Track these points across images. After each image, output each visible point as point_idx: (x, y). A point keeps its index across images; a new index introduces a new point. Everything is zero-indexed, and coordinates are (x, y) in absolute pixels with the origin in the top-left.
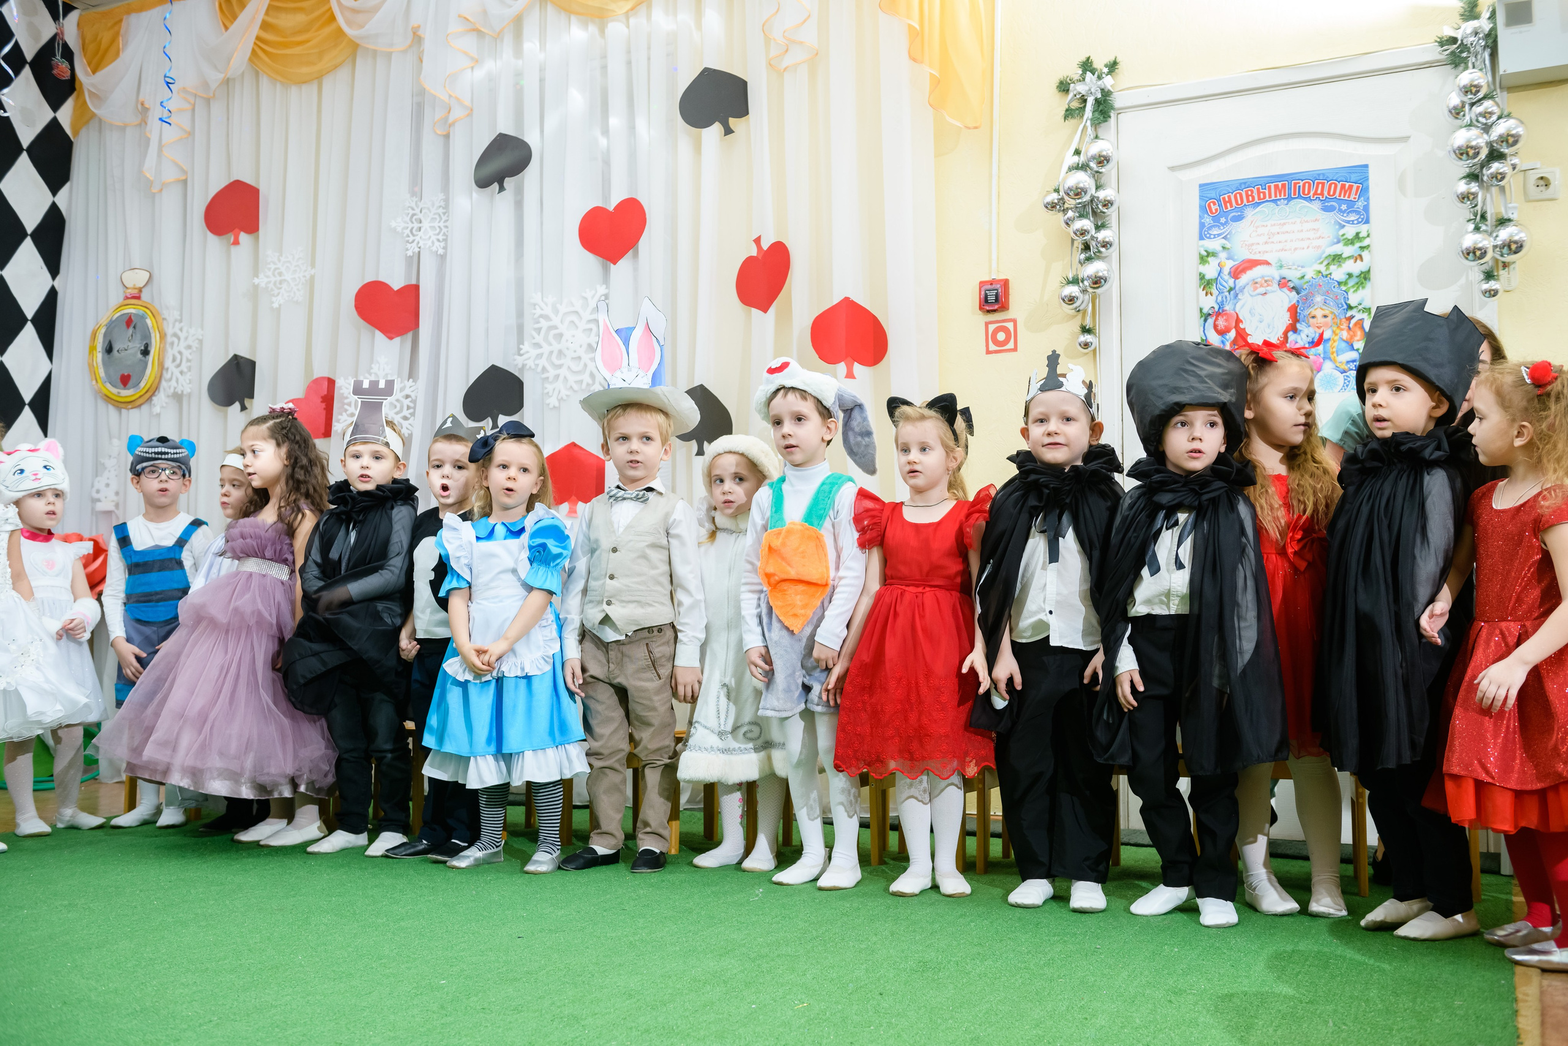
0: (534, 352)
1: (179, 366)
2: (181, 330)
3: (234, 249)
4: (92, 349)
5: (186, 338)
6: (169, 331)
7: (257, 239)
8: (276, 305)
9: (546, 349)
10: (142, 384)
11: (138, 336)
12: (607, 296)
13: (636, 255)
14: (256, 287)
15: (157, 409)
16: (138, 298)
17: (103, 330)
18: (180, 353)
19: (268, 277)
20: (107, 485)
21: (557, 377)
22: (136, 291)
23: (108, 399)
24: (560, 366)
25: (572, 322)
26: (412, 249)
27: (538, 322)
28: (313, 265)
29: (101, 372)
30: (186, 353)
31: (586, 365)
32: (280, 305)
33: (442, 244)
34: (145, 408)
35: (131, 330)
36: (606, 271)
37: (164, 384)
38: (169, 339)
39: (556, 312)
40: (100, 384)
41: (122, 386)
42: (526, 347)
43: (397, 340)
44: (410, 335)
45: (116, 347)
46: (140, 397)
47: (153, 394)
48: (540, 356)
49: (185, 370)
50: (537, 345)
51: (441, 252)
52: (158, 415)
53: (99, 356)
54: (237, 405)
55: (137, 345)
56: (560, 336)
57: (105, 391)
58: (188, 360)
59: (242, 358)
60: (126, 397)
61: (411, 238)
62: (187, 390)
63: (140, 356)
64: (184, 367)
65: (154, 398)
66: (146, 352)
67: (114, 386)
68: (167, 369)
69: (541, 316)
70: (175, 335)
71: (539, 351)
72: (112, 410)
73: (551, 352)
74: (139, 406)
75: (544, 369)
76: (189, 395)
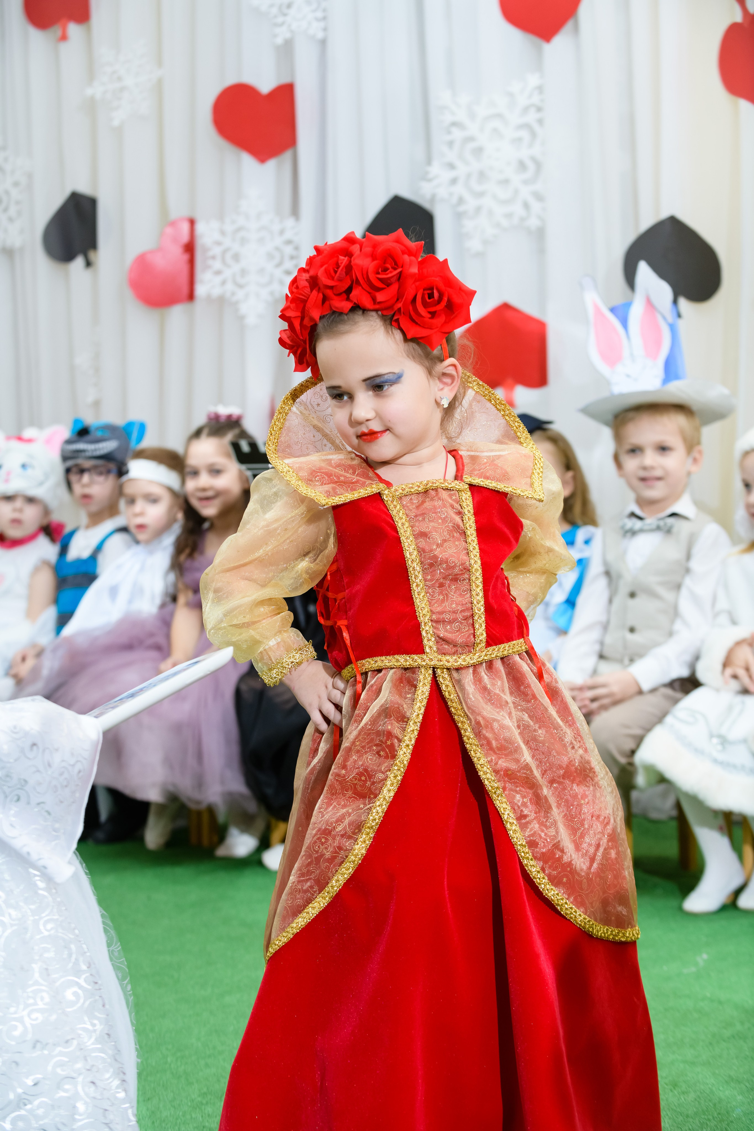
0: (447, 175)
1: (6, 210)
2: (6, 161)
3: (64, 47)
5: (13, 172)
7: (89, 30)
9: (462, 170)
12: (540, 89)
13: (576, 29)
14: (92, 100)
18: (6, 193)
19: (104, 84)
21: (478, 210)
24: (481, 194)
25: (495, 130)
26: (282, 35)
27: (449, 132)
28: (160, 63)
30: (15, 193)
31: (516, 192)
32: (122, 122)
33: (322, 24)
36: (540, 52)
39: (472, 116)
42: (435, 169)
43: (272, 164)
44: (287, 155)
48: (454, 181)
49: (14, 215)
50: (451, 166)
51: (320, 35)
54: (79, 262)
56: (479, 151)
58: (17, 203)
59: (80, 195)
61: (280, 20)
62: (18, 244)
64: (12, 212)
69: (454, 124)
71: (452, 174)
73: (469, 176)
75: (461, 201)
76: (21, 249)
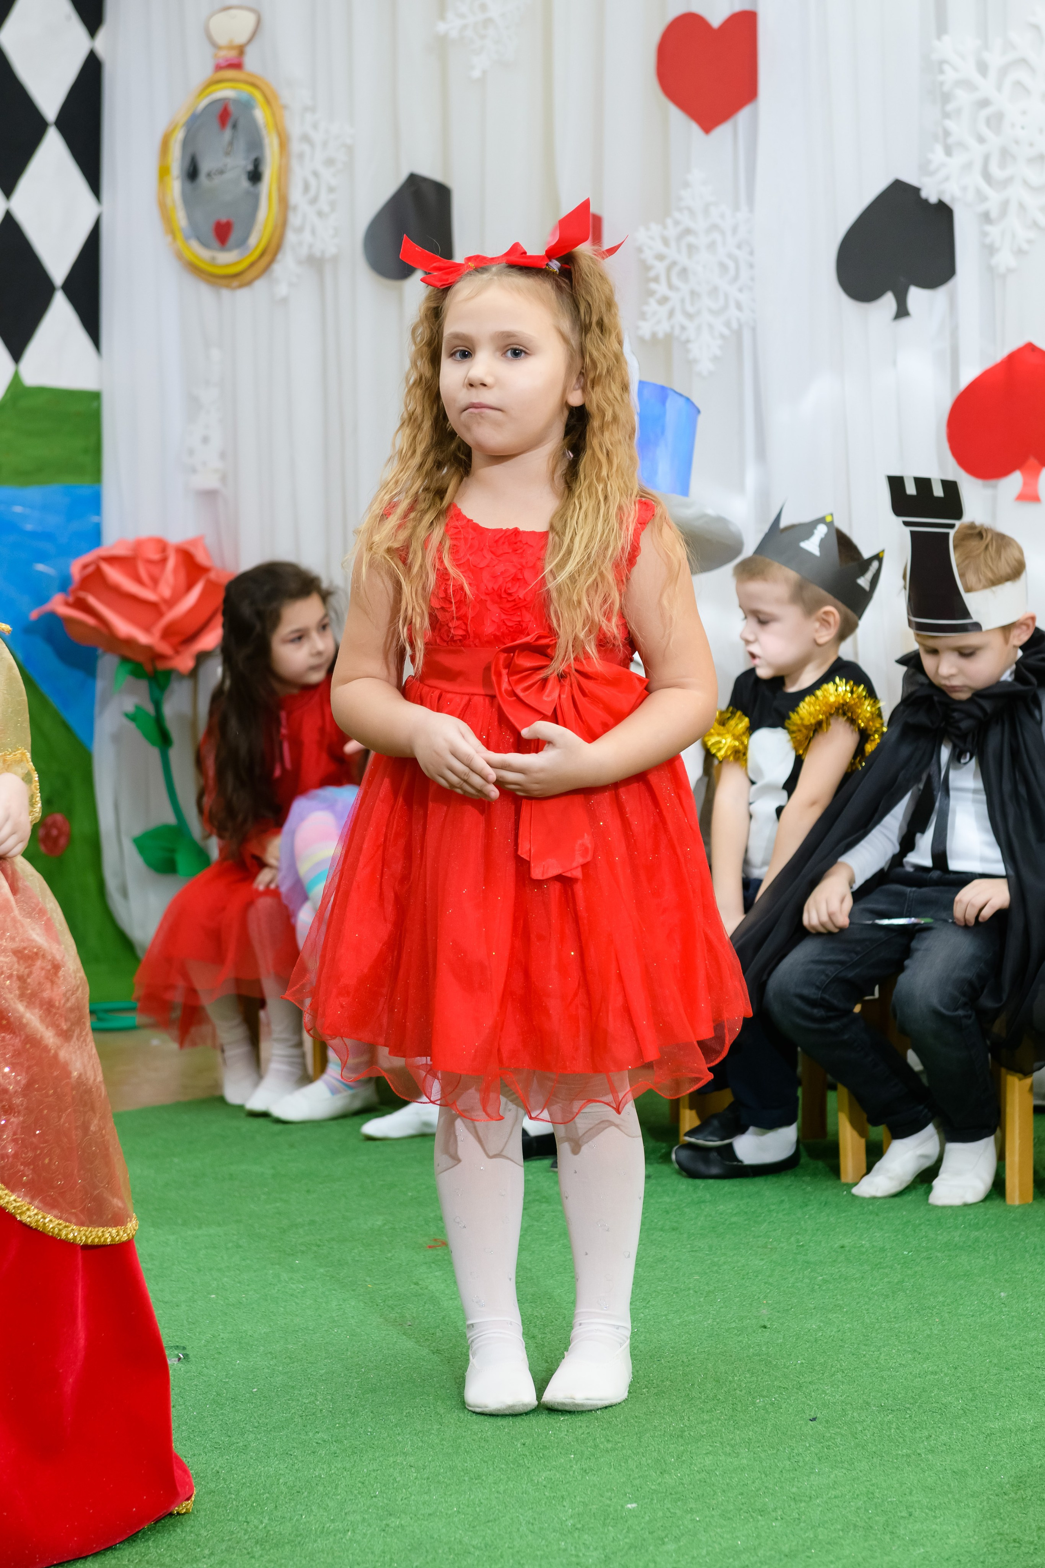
1: (314, 201)
2: (315, 126)
4: (163, 172)
5: (325, 144)
6: (295, 129)
8: (476, 74)
10: (253, 240)
11: (241, 145)
14: (444, 39)
15: (282, 290)
16: (237, 65)
17: (179, 136)
18: (316, 174)
19: (462, 16)
20: (205, 440)
22: (232, 54)
23: (195, 269)
25: (1019, 82)
29: (181, 218)
30: (327, 174)
32: (484, 72)
34: (260, 285)
35: (228, 133)
37: (291, 237)
38: (296, 146)
39: (983, 68)
40: (180, 243)
41: (215, 243)
45: (205, 167)
46: (252, 265)
47: (272, 260)
49: (326, 208)
52: (285, 300)
53: (176, 185)
55: (241, 163)
57: (188, 255)
58: (331, 190)
59: (425, 180)
60: (228, 265)
62: (331, 250)
63: (245, 184)
64: (323, 204)
65: (277, 268)
66: (255, 176)
67: (205, 245)
68: (295, 208)
70: (306, 138)
72: (205, 291)
74: (249, 283)
76: (335, 259)
